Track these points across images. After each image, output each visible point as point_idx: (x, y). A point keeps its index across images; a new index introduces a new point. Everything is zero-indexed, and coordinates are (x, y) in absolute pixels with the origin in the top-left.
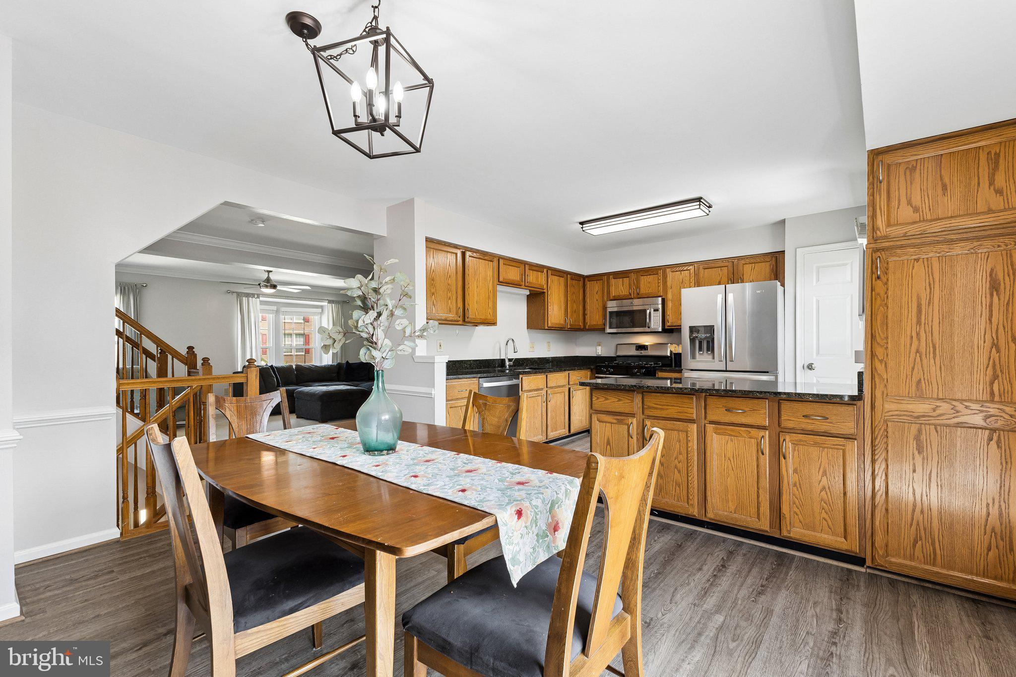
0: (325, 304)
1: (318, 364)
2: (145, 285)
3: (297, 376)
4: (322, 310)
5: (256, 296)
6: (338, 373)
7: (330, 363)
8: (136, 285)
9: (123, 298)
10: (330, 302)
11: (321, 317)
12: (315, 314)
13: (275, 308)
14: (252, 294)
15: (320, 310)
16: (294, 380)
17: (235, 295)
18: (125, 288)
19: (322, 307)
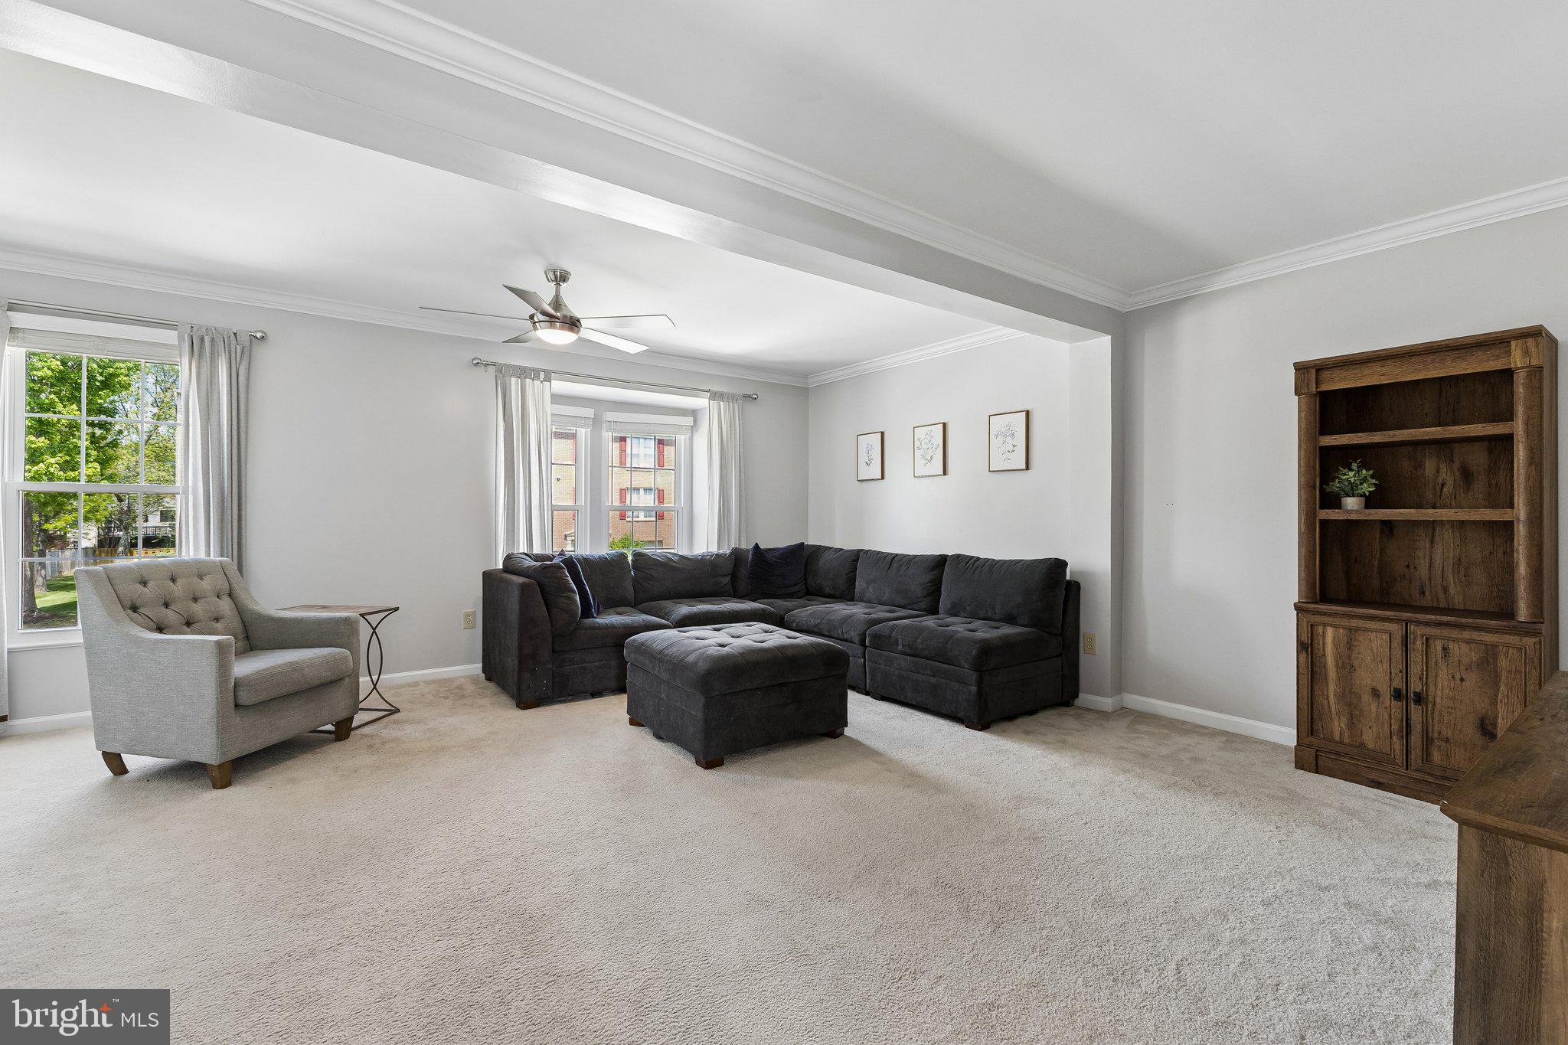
0: (701, 402)
1: (684, 551)
2: (259, 335)
3: (635, 581)
4: (695, 421)
5: (542, 375)
6: (734, 576)
7: (714, 549)
8: (235, 334)
9: (199, 368)
10: (715, 396)
11: (691, 438)
12: (679, 428)
13: (589, 413)
14: (533, 370)
15: (689, 421)
16: (630, 592)
17: (492, 369)
18: (202, 339)
19: (694, 413)
